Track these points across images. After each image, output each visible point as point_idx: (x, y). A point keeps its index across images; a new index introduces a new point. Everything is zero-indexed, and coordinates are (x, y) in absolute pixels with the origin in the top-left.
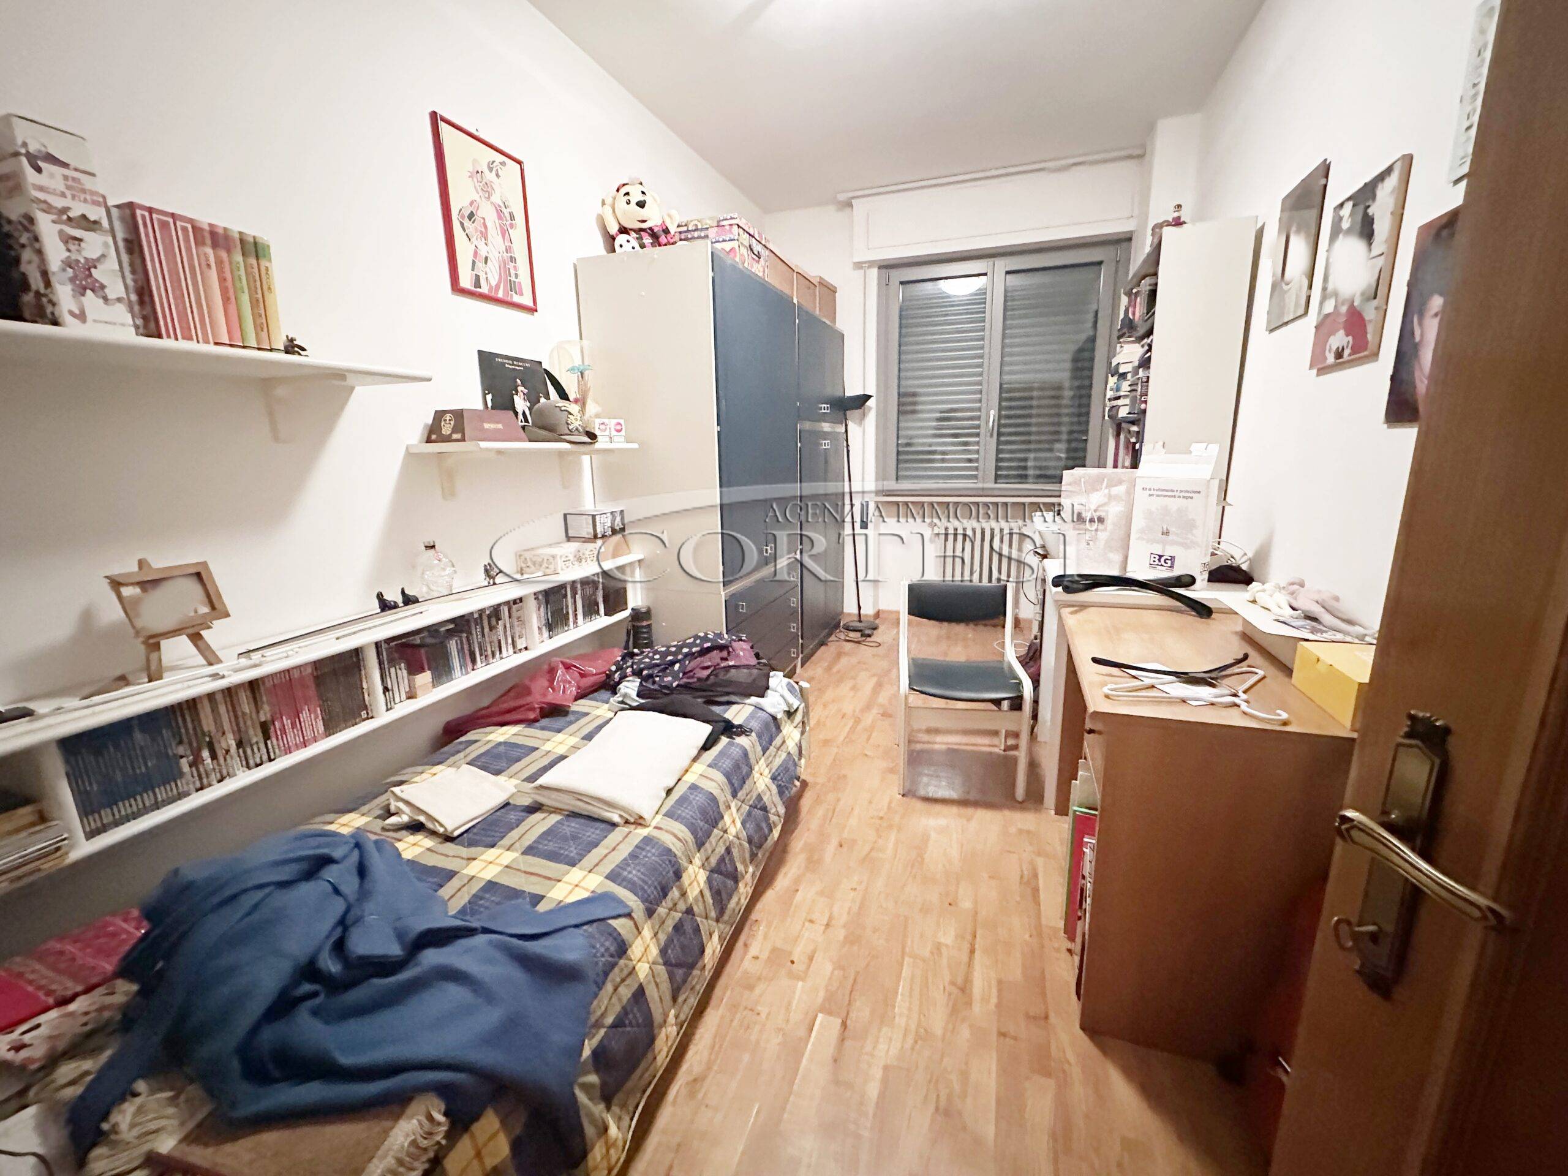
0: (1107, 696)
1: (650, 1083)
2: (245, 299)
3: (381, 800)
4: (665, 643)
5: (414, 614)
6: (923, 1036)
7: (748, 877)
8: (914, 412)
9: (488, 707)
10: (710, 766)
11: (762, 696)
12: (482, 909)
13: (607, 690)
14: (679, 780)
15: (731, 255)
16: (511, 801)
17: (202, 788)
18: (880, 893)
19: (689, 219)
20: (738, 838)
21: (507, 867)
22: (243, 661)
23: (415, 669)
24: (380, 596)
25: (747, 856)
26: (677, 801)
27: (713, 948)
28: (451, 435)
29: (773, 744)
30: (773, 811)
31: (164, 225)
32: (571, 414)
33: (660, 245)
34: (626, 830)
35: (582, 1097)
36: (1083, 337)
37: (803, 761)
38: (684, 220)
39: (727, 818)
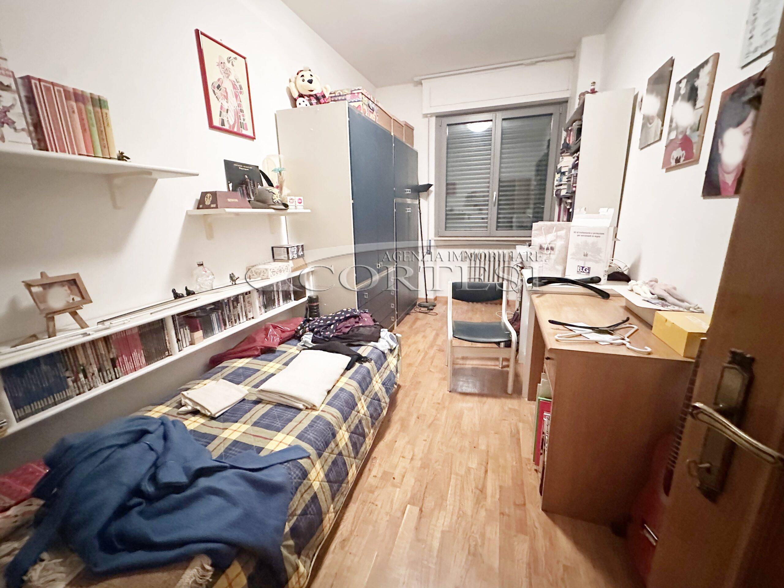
0: (557, 340)
1: (320, 544)
2: (95, 130)
3: (177, 398)
4: (325, 315)
5: (193, 300)
6: (461, 515)
7: (371, 435)
8: (454, 193)
9: (233, 349)
10: (350, 378)
11: (377, 341)
12: (230, 455)
13: (296, 339)
14: (334, 386)
15: (359, 109)
16: (246, 398)
17: (80, 394)
18: (439, 442)
19: (336, 90)
20: (365, 415)
21: (244, 433)
22: (100, 326)
23: (193, 329)
24: (174, 291)
25: (370, 424)
26: (333, 397)
27: (353, 472)
28: (210, 205)
29: (383, 366)
30: (383, 400)
31: (48, 89)
32: (274, 194)
33: (320, 103)
34: (306, 412)
35: (285, 552)
36: (542, 153)
37: (398, 375)
38: (333, 90)
39: (359, 405)
